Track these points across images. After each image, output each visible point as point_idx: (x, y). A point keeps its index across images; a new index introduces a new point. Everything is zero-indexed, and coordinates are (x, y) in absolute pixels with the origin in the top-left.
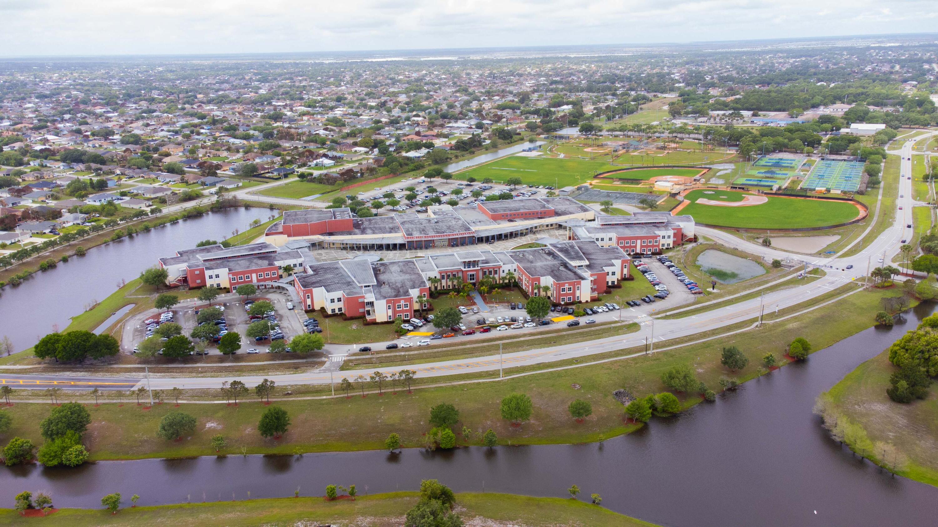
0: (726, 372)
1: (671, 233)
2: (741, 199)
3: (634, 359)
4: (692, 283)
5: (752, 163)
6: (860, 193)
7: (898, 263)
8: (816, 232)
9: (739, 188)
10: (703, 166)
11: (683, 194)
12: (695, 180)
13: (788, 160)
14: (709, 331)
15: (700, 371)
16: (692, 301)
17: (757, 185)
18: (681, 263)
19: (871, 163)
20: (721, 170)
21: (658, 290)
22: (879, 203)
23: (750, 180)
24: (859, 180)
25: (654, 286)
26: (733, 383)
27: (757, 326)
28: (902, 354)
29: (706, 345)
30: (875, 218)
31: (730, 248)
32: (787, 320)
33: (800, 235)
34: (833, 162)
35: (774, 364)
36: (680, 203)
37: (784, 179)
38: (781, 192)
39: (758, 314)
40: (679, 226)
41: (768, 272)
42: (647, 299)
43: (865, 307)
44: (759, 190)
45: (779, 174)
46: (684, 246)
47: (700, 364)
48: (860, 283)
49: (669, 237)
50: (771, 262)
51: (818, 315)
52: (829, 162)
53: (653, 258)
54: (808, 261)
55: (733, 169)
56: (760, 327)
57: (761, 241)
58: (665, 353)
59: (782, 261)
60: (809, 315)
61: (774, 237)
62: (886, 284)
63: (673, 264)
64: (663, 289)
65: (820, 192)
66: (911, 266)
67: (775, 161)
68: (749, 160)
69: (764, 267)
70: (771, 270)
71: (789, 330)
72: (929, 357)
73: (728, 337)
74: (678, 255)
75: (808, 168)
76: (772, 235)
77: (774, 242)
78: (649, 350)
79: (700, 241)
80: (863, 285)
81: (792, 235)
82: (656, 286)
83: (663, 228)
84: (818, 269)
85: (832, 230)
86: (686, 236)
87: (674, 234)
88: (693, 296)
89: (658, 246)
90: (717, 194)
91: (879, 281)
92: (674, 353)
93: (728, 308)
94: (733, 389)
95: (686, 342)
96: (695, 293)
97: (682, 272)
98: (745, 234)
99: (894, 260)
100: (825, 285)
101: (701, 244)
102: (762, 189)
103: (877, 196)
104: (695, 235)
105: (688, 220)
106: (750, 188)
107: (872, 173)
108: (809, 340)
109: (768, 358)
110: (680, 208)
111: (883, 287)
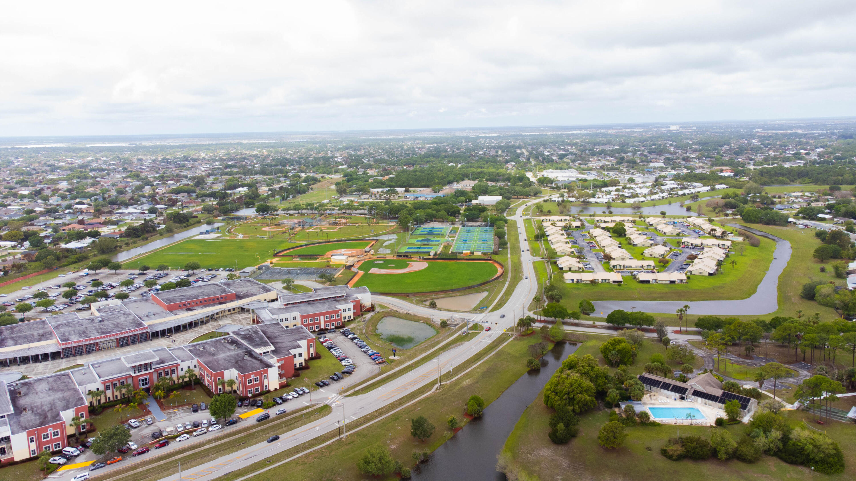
0: (417, 443)
1: (351, 305)
2: (406, 266)
3: (328, 446)
4: (375, 353)
5: (411, 232)
6: (495, 253)
7: (533, 312)
8: (469, 291)
9: (404, 256)
10: (371, 238)
11: (357, 266)
12: (366, 252)
13: (438, 228)
14: (396, 401)
15: (393, 447)
16: (377, 372)
17: (417, 252)
18: (362, 334)
19: (498, 228)
20: (386, 241)
21: (345, 365)
22: (509, 260)
23: (411, 248)
24: (492, 242)
25: (341, 361)
26: (425, 454)
27: (437, 389)
28: (553, 397)
29: (396, 418)
30: (510, 274)
31: (403, 313)
32: (461, 378)
33: (458, 294)
34: (471, 228)
35: (457, 426)
36: (356, 274)
37: (438, 245)
38: (437, 257)
39: (436, 376)
40: (357, 298)
41: (438, 333)
42: (335, 377)
43: (517, 355)
44: (420, 257)
45: (433, 241)
46: (364, 316)
47: (392, 440)
48: (510, 333)
49: (349, 310)
50: (439, 323)
51: (484, 369)
52: (468, 228)
53: (337, 332)
54: (469, 318)
55: (396, 239)
56: (440, 389)
57: (428, 303)
58: (358, 434)
59: (448, 320)
60: (477, 370)
61: (438, 298)
62: (529, 332)
63: (355, 336)
64: (349, 364)
65: (467, 254)
66: (542, 313)
67: (428, 230)
68: (408, 230)
69: (434, 328)
70: (440, 331)
71: (464, 388)
72: (574, 396)
73: (414, 405)
74: (359, 326)
75: (454, 235)
76: (436, 297)
77: (439, 303)
78: (343, 433)
79: (378, 309)
80: (512, 335)
81: (451, 295)
82: (343, 361)
83: (343, 302)
84: (476, 324)
85: (481, 287)
86: (364, 306)
87: (354, 306)
88: (377, 366)
89: (340, 319)
90: (386, 263)
91: (524, 330)
92: (366, 432)
93: (409, 374)
94: (426, 461)
95: (376, 417)
96: (379, 363)
97: (365, 343)
98: (414, 299)
99: (530, 310)
100: (484, 339)
101: (378, 312)
102: (422, 255)
103: (507, 254)
104: (372, 305)
105: (365, 292)
106: (412, 255)
107: (500, 236)
108: (480, 395)
109: (451, 421)
110: (356, 279)
111: (527, 335)
